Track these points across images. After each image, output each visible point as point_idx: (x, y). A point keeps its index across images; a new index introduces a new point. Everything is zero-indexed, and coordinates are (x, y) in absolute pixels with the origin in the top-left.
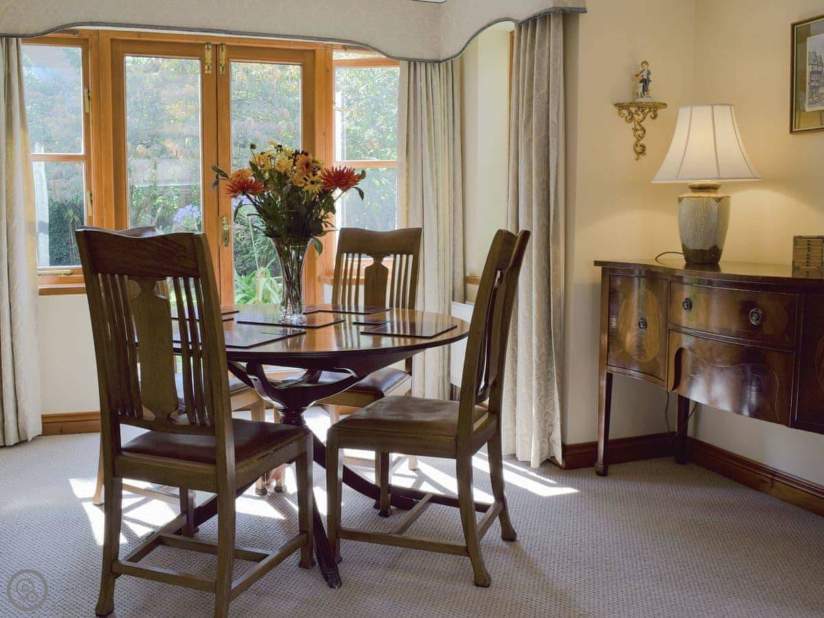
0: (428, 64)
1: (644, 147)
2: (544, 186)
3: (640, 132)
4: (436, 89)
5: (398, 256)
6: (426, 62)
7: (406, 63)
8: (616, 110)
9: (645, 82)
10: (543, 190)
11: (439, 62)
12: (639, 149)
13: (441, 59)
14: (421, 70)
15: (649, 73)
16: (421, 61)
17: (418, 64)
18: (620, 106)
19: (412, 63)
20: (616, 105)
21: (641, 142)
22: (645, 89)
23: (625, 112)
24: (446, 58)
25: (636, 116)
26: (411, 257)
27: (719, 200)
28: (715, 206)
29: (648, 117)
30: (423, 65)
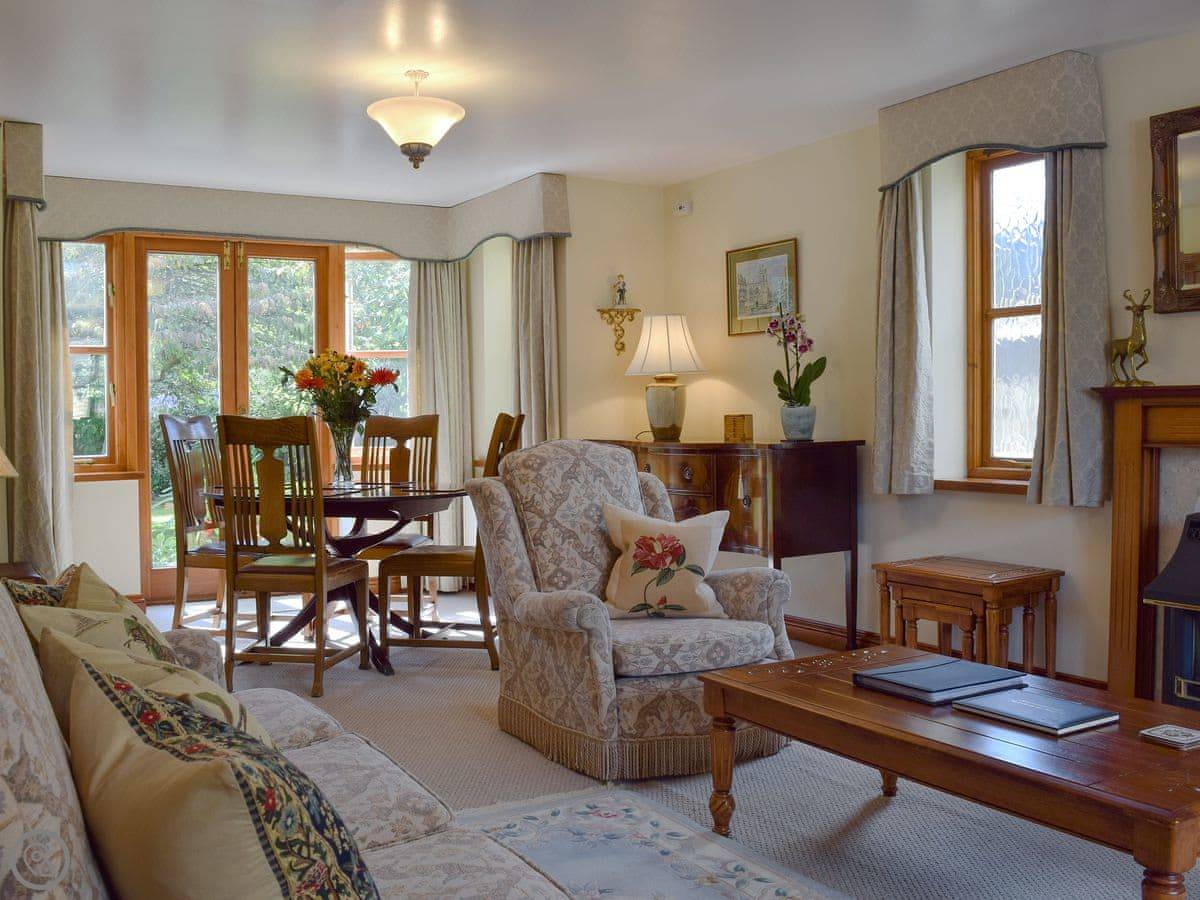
0: (438, 265)
1: (623, 345)
2: (541, 378)
3: (620, 332)
4: (445, 287)
5: (419, 439)
6: (436, 262)
7: (416, 263)
8: (599, 314)
9: (622, 292)
10: (540, 381)
11: (448, 262)
12: (619, 346)
13: (450, 259)
14: (431, 269)
15: (624, 285)
16: (431, 261)
17: (428, 264)
18: (602, 312)
19: (422, 264)
20: (599, 310)
21: (622, 340)
22: (622, 297)
23: (607, 316)
24: (453, 258)
25: (616, 319)
26: (430, 439)
27: (675, 388)
28: (673, 393)
29: (626, 320)
30: (433, 265)
